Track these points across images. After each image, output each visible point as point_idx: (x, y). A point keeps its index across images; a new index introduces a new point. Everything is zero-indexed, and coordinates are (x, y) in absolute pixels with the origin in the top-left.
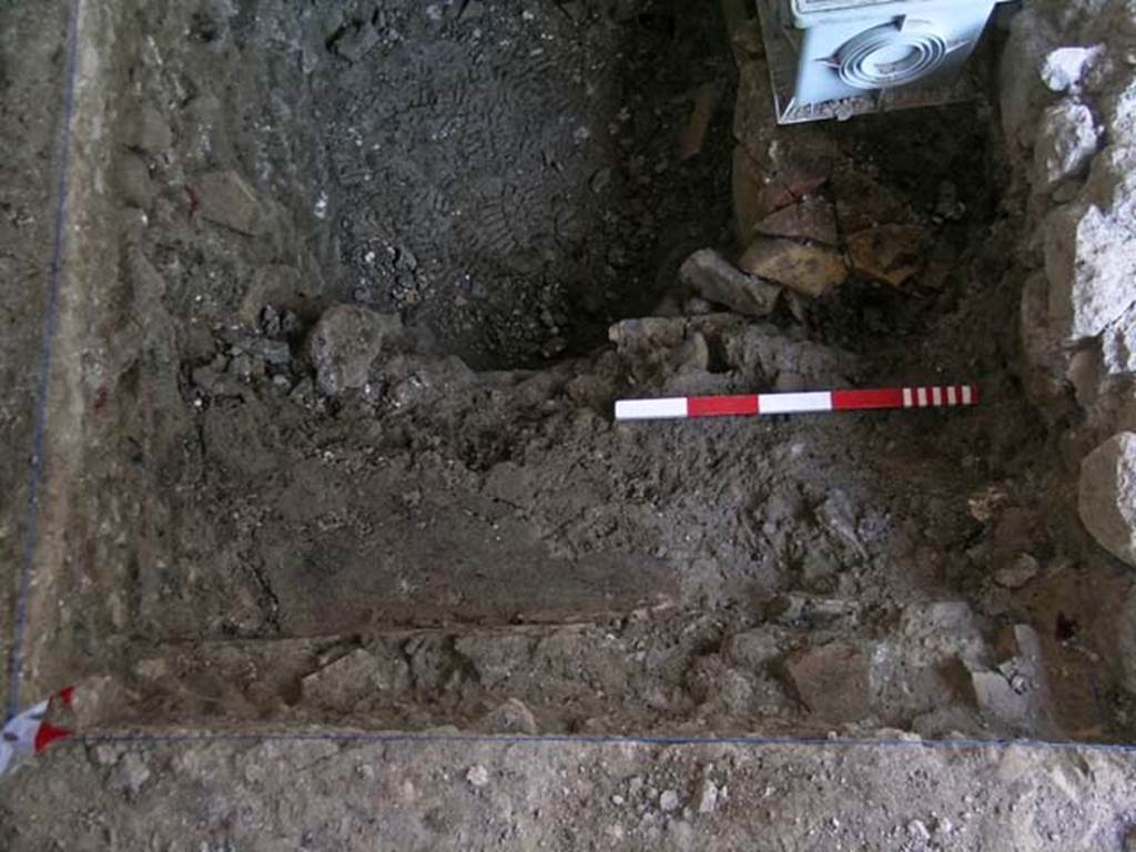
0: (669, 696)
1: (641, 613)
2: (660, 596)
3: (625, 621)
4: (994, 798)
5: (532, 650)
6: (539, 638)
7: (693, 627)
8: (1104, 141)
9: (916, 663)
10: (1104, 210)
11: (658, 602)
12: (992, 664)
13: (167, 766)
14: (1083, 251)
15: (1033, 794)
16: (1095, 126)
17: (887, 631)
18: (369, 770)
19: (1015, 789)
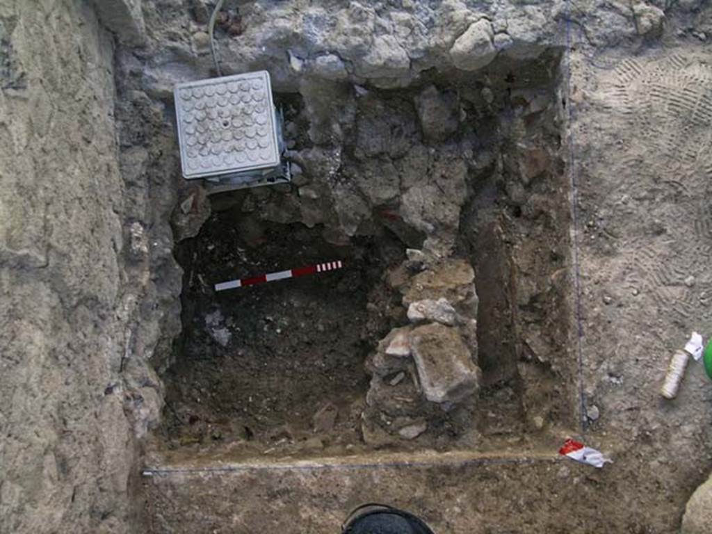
0: (539, 224)
1: (504, 237)
2: (495, 230)
3: (508, 242)
4: (587, 105)
5: (526, 275)
6: (521, 273)
7: (508, 217)
8: (334, 52)
9: (525, 132)
10: (365, 54)
11: (498, 231)
12: (526, 105)
13: (591, 399)
14: (381, 62)
15: (586, 92)
16: (327, 55)
17: (512, 143)
18: (590, 324)
19: (585, 98)
